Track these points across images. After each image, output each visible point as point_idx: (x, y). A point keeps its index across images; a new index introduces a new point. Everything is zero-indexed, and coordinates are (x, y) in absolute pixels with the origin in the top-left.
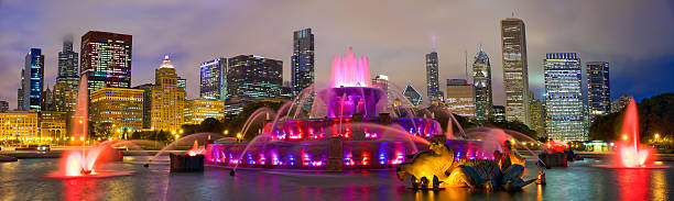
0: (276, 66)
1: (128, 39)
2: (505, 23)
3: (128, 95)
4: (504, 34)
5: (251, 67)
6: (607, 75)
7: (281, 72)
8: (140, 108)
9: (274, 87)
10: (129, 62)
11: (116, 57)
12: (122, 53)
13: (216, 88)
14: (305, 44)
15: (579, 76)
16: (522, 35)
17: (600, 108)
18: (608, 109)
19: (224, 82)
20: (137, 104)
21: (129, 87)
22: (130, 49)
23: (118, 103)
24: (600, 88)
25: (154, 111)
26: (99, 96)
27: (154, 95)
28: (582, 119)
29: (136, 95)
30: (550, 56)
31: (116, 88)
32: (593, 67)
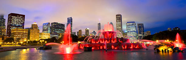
0: (63, 25)
1: (24, 16)
2: (117, 15)
3: (23, 31)
4: (117, 18)
5: (57, 25)
6: (143, 26)
7: (64, 27)
8: (27, 34)
9: (62, 30)
10: (24, 22)
11: (20, 20)
12: (22, 20)
13: (47, 30)
14: (70, 21)
15: (135, 27)
16: (121, 18)
17: (141, 34)
18: (143, 34)
19: (49, 28)
20: (26, 33)
21: (23, 29)
22: (24, 19)
23: (20, 33)
24: (141, 29)
25: (31, 35)
26: (14, 31)
27: (31, 31)
28: (136, 37)
29: (26, 31)
30: (128, 22)
31: (19, 29)
32: (139, 24)
